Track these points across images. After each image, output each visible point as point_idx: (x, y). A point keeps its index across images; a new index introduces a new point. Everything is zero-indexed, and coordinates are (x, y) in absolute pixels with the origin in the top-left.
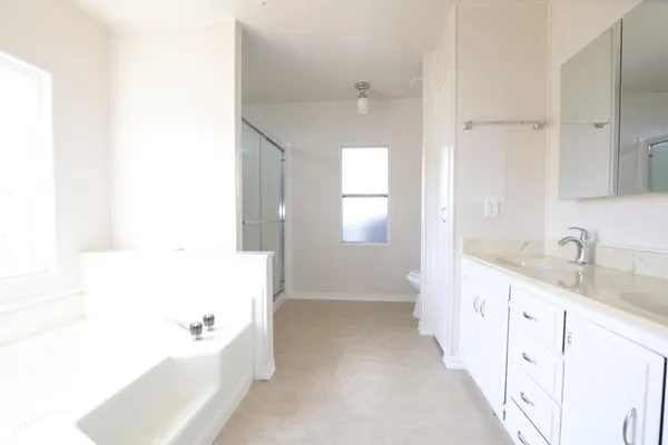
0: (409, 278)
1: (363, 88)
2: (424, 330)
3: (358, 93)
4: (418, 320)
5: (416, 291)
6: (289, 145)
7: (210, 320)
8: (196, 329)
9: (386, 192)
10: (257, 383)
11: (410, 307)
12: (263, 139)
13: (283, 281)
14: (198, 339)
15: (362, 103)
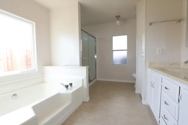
0: (133, 75)
1: (118, 17)
2: (137, 91)
3: (117, 19)
4: (135, 88)
5: (135, 79)
6: (97, 37)
7: (71, 84)
8: (67, 86)
9: (126, 49)
10: (84, 102)
11: (134, 84)
12: (89, 35)
13: (96, 75)
14: (67, 89)
15: (118, 22)
